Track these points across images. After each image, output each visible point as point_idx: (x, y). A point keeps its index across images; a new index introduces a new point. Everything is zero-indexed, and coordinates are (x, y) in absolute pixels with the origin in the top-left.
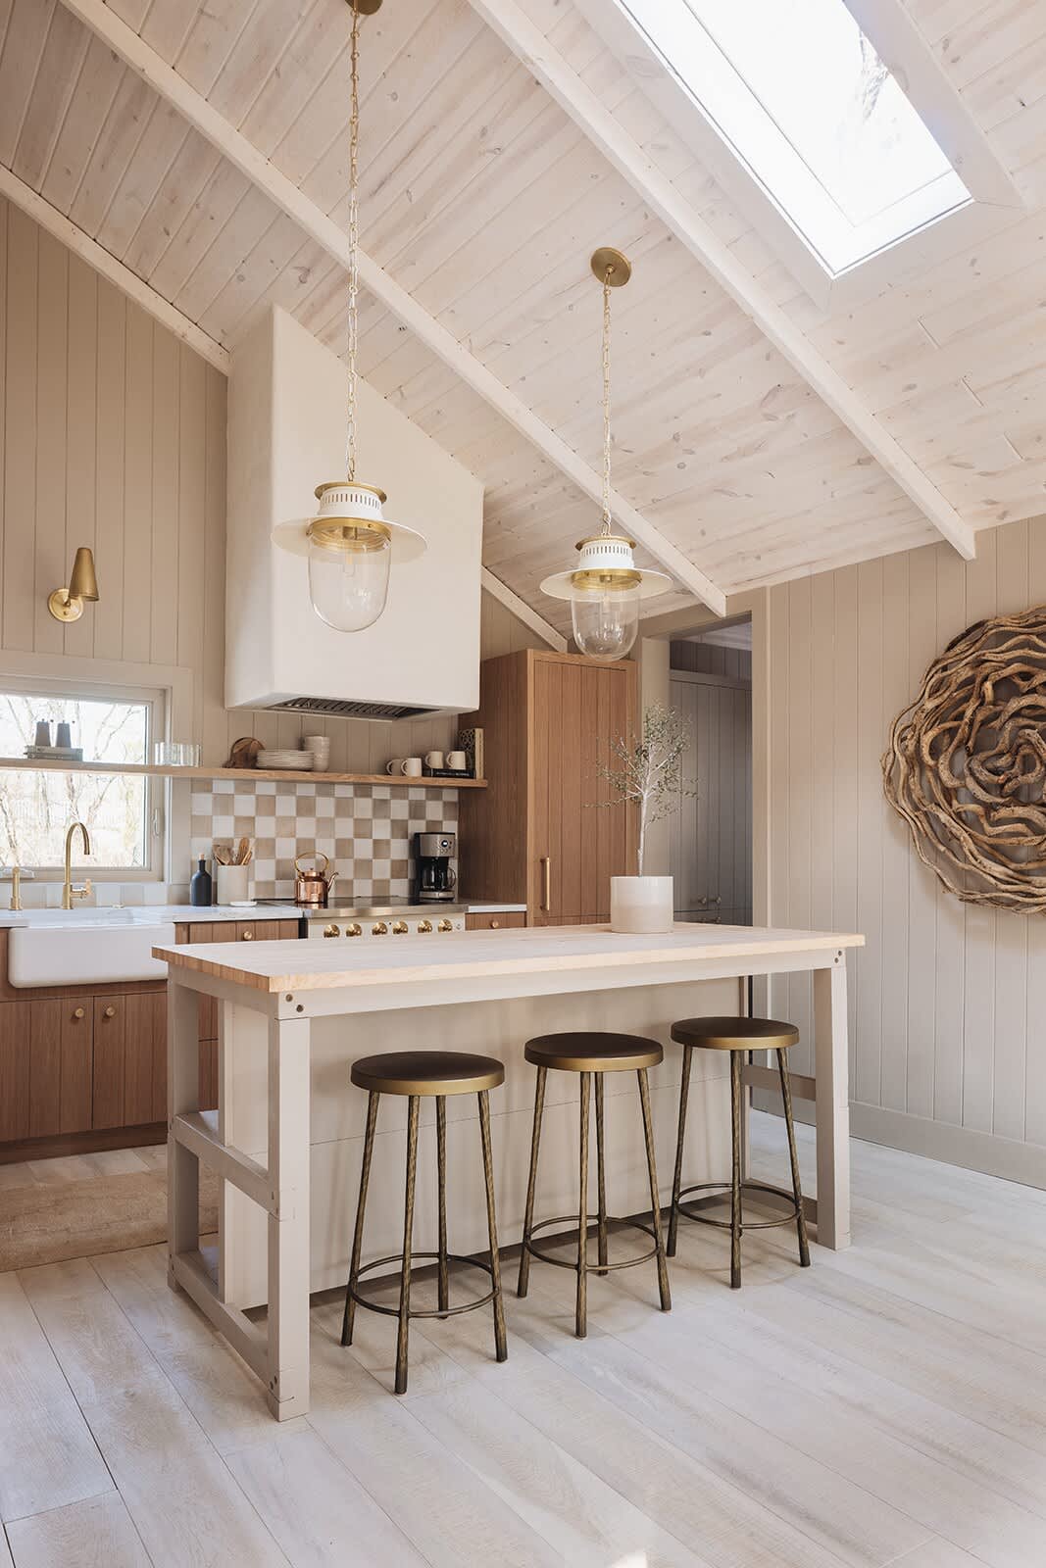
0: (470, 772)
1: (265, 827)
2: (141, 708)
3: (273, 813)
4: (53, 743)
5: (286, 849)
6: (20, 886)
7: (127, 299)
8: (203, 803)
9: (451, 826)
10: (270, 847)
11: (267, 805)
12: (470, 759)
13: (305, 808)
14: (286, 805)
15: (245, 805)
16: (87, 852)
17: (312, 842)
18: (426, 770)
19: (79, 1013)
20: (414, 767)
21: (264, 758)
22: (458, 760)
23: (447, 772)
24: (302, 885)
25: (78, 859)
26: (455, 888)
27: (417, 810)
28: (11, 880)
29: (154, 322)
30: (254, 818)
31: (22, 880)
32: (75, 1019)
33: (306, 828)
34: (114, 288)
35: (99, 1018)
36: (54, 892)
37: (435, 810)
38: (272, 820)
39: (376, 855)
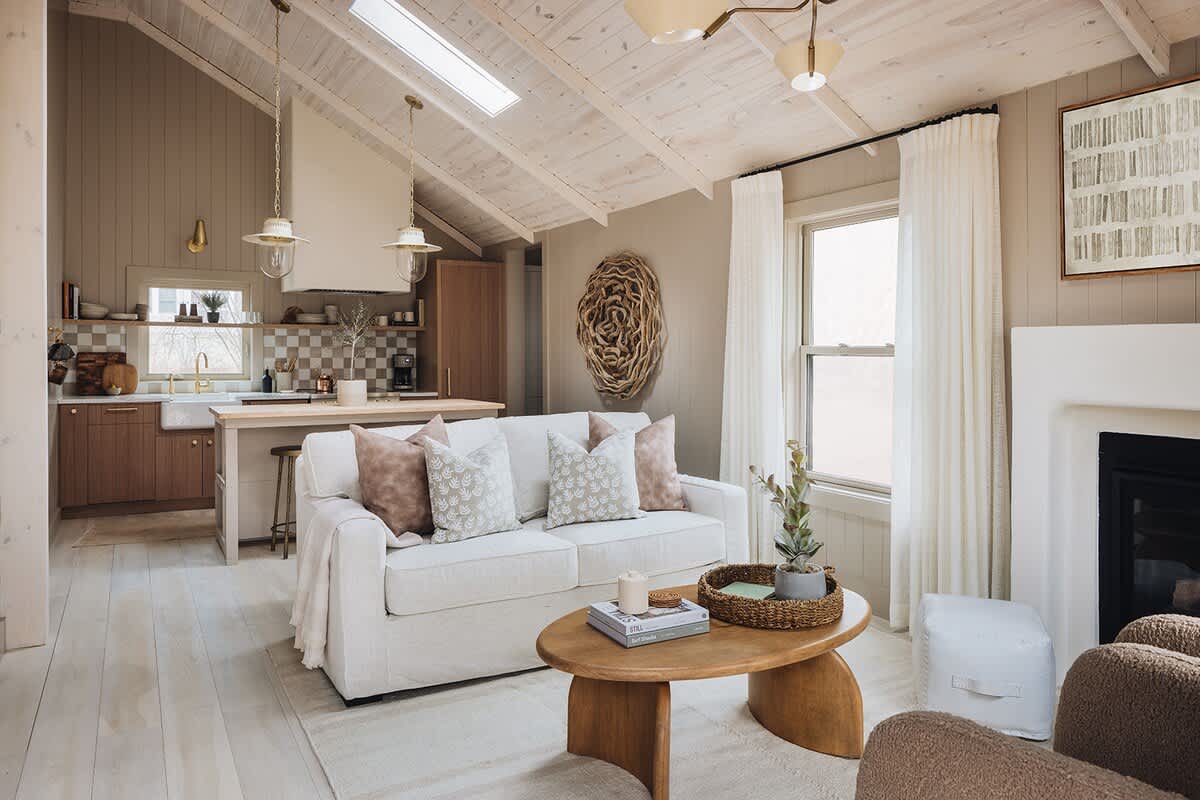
0: (416, 322)
1: (304, 353)
2: (240, 293)
3: (308, 345)
4: (188, 314)
5: (316, 363)
6: (174, 383)
7: (226, 89)
8: (270, 341)
9: (412, 351)
10: (306, 363)
11: (305, 341)
12: (416, 315)
13: (326, 342)
14: (316, 341)
15: (293, 341)
16: (206, 366)
17: (330, 360)
18: (391, 322)
19: (195, 442)
20: (383, 321)
21: (301, 318)
22: (409, 317)
23: (404, 323)
24: (319, 382)
25: (202, 369)
26: (415, 383)
27: (391, 343)
28: (169, 380)
29: (241, 100)
30: (297, 349)
31: (175, 380)
32: (194, 445)
33: (327, 353)
34: (218, 84)
35: (205, 444)
36: (191, 385)
37: (402, 342)
38: (308, 349)
39: (367, 366)
